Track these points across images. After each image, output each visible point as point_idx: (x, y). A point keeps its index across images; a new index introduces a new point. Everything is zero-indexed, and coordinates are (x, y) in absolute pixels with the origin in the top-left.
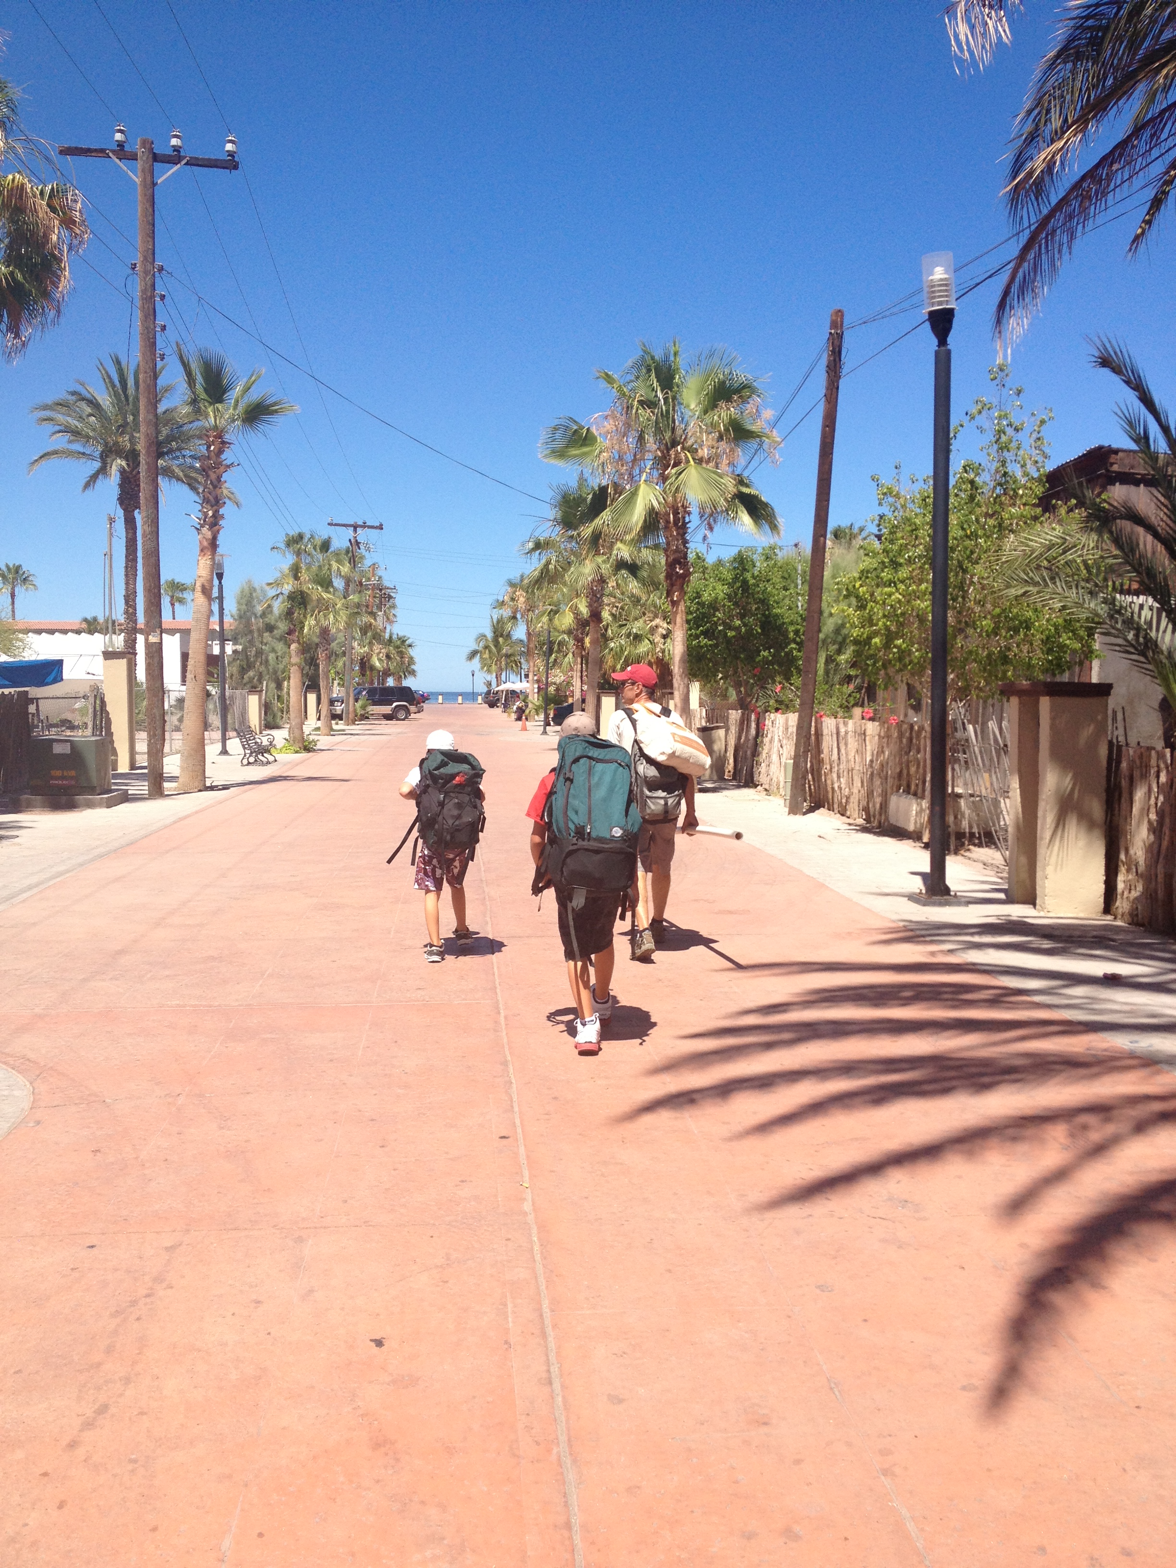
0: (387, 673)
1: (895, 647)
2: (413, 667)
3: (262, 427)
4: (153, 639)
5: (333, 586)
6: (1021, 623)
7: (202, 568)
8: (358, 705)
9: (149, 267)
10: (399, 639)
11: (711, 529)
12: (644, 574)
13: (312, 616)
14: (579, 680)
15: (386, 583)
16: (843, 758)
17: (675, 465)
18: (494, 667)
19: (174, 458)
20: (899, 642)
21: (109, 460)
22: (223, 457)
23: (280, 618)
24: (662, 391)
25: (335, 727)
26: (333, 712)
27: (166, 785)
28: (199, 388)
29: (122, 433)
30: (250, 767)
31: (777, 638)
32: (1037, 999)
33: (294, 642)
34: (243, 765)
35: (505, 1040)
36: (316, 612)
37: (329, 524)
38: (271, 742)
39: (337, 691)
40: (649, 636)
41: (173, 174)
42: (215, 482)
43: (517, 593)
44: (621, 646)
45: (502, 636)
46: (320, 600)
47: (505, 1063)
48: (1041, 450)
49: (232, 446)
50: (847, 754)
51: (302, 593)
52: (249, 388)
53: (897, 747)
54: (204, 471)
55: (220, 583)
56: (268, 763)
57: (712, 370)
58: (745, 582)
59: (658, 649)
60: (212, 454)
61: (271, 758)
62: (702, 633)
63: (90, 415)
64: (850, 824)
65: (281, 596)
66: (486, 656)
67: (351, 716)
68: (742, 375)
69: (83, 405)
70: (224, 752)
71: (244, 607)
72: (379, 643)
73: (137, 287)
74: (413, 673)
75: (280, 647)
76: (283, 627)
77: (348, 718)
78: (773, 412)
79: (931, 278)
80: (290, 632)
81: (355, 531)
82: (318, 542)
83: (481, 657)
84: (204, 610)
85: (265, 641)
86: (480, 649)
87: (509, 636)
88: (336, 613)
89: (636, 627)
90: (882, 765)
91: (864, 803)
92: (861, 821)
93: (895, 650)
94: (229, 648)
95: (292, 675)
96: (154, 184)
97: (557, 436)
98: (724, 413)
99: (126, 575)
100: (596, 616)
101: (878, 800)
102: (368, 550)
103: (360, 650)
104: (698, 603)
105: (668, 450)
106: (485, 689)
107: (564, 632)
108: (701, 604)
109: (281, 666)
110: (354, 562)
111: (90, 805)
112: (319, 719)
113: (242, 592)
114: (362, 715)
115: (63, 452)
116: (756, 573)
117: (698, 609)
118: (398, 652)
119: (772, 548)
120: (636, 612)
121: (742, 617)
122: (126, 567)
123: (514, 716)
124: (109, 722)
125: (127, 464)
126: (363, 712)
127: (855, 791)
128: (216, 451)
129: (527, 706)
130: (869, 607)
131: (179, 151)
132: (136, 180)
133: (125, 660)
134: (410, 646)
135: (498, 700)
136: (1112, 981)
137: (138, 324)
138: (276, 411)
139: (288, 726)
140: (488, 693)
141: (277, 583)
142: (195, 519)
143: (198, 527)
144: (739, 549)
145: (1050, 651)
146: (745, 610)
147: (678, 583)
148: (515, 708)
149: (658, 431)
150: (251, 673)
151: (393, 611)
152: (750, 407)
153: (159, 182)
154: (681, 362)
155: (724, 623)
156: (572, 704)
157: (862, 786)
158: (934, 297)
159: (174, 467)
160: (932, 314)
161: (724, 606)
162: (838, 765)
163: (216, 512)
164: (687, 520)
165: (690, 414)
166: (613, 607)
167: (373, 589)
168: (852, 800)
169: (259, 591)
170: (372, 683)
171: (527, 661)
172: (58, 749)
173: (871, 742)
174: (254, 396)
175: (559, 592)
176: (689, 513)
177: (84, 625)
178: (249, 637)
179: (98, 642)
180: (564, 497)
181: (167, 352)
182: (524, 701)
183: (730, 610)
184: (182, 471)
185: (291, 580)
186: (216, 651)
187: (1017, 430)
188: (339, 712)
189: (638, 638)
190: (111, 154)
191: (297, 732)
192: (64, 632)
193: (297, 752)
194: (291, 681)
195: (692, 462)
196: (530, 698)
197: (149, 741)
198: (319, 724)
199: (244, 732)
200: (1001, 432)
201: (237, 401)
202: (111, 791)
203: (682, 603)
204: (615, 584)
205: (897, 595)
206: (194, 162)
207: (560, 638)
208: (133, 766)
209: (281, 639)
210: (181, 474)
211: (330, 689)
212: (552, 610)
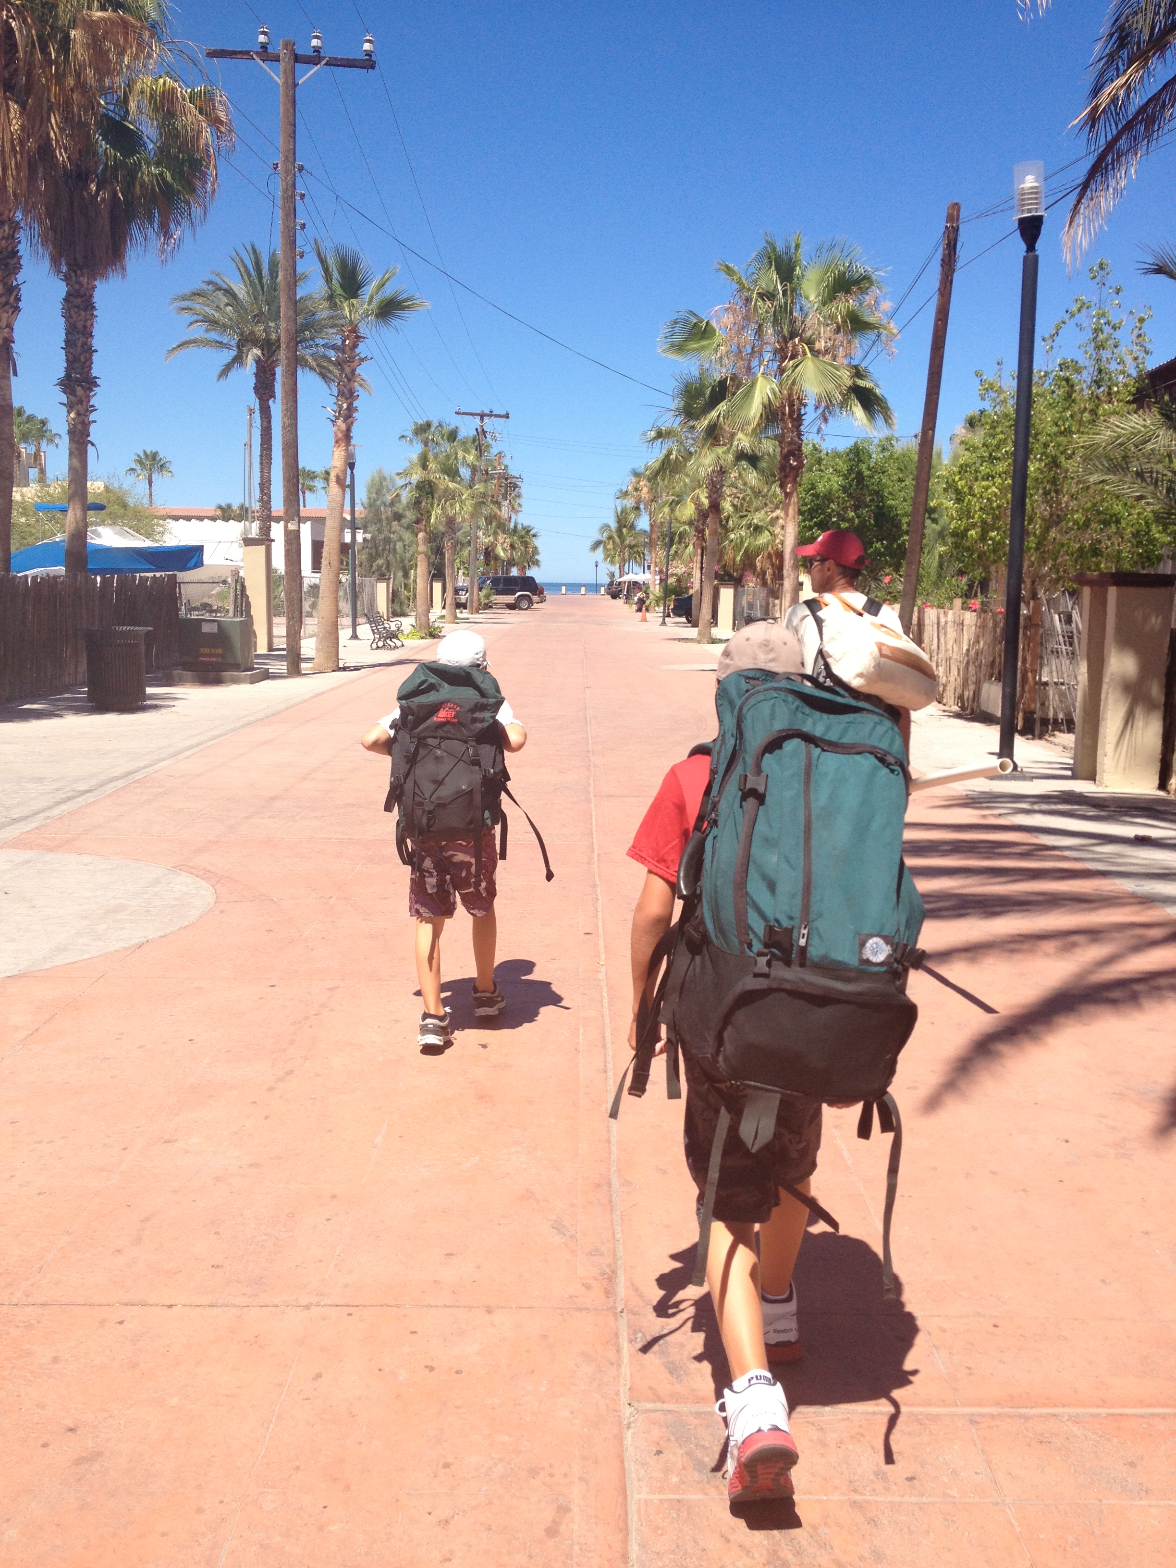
0: (511, 563)
1: (991, 539)
2: (537, 557)
3: (395, 322)
4: (292, 527)
5: (460, 476)
6: (1111, 516)
7: (336, 460)
8: (482, 594)
9: (291, 167)
10: (524, 528)
11: (826, 420)
12: (763, 465)
13: (438, 505)
14: (698, 572)
15: (512, 471)
16: (942, 647)
17: (792, 358)
18: (617, 558)
19: (307, 347)
20: (993, 534)
21: (245, 350)
22: (357, 351)
23: (407, 506)
24: (781, 283)
25: (459, 615)
26: (458, 601)
27: (303, 665)
28: (335, 283)
29: (258, 322)
30: (379, 651)
31: (891, 531)
32: (1066, 853)
33: (421, 531)
34: (372, 649)
35: (596, 871)
36: (443, 501)
37: (457, 413)
38: (399, 628)
39: (462, 581)
40: (769, 527)
41: (313, 74)
42: (350, 376)
43: (641, 483)
44: (741, 537)
45: (625, 526)
46: (447, 489)
47: (594, 886)
48: (1142, 346)
49: (366, 340)
50: (946, 643)
51: (430, 483)
52: (383, 285)
53: (991, 637)
54: (339, 364)
55: (352, 472)
56: (396, 647)
57: (832, 262)
58: (860, 474)
59: (778, 541)
60: (347, 348)
61: (398, 643)
62: (816, 524)
63: (227, 305)
64: (944, 711)
65: (409, 486)
66: (610, 546)
67: (475, 605)
68: (861, 267)
69: (220, 294)
70: (355, 637)
71: (374, 495)
72: (504, 533)
73: (278, 187)
74: (537, 563)
75: (407, 536)
76: (410, 516)
77: (472, 606)
78: (891, 304)
79: (1021, 186)
80: (418, 521)
81: (482, 420)
82: (446, 430)
83: (604, 547)
84: (338, 499)
85: (393, 529)
86: (604, 539)
87: (632, 527)
88: (462, 502)
89: (757, 518)
90: (977, 653)
91: (959, 691)
92: (956, 708)
93: (990, 542)
94: (360, 537)
95: (419, 563)
96: (295, 85)
97: (677, 330)
98: (843, 305)
99: (261, 463)
100: (715, 507)
101: (972, 687)
102: (494, 439)
103: (485, 540)
104: (813, 495)
105: (786, 343)
106: (608, 580)
107: (684, 523)
108: (816, 496)
109: (408, 555)
110: (480, 451)
111: (236, 681)
112: (444, 608)
113: (373, 480)
114: (486, 604)
115: (202, 342)
116: (872, 465)
117: (812, 501)
118: (521, 542)
119: (889, 439)
120: (756, 503)
121: (856, 508)
122: (261, 456)
123: (635, 607)
124: (248, 605)
125: (263, 354)
126: (486, 601)
127: (952, 679)
128: (351, 345)
129: (648, 597)
130: (966, 501)
131: (319, 52)
132: (279, 81)
133: (264, 547)
134: (534, 536)
135: (621, 591)
136: (1142, 841)
137: (279, 222)
138: (408, 307)
139: (414, 614)
140: (611, 584)
141: (406, 473)
142: (330, 412)
143: (334, 419)
144: (855, 440)
145: (1139, 544)
146: (859, 502)
147: (792, 474)
148: (636, 599)
149: (776, 322)
150: (380, 561)
151: (518, 501)
152: (869, 299)
153: (300, 82)
154: (803, 255)
155: (838, 514)
156: (692, 596)
157: (959, 674)
158: (1023, 205)
159: (307, 357)
160: (1022, 221)
161: (838, 497)
162: (938, 654)
163: (350, 406)
164: (803, 412)
165: (809, 305)
166: (735, 498)
167: (499, 478)
168: (948, 688)
169: (388, 480)
170: (496, 572)
171: (650, 552)
172: (206, 628)
173: (968, 632)
174: (388, 292)
175: (682, 481)
176: (805, 405)
177: (219, 513)
178: (378, 525)
179: (235, 528)
180: (687, 387)
181: (307, 249)
182: (645, 592)
183: (844, 501)
184: (315, 360)
185: (419, 471)
186: (348, 539)
187: (1114, 328)
188: (463, 601)
189: (758, 529)
190: (255, 56)
191: (423, 619)
192: (201, 518)
193: (422, 638)
194: (419, 569)
195: (809, 355)
196: (651, 589)
197: (288, 623)
198: (444, 612)
199: (374, 619)
200: (1098, 330)
201: (371, 298)
202: (253, 669)
203: (795, 495)
204: (737, 475)
205: (994, 489)
206: (333, 63)
207: (682, 529)
208: (270, 648)
209: (408, 528)
210: (314, 364)
211: (456, 579)
212: (673, 501)
